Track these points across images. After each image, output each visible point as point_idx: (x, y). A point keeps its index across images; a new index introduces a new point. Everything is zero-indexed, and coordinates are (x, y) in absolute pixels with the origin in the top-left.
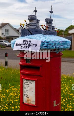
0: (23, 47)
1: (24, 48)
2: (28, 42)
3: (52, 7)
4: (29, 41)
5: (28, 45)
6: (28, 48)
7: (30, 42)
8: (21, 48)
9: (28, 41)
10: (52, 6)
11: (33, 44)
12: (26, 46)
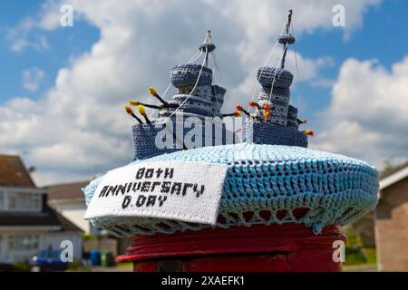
0: (134, 201)
1: (138, 205)
2: (163, 175)
3: (290, 20)
4: (163, 169)
5: (157, 192)
6: (157, 202)
7: (169, 173)
8: (124, 207)
9: (159, 172)
10: (290, 16)
11: (187, 186)
12: (150, 197)
